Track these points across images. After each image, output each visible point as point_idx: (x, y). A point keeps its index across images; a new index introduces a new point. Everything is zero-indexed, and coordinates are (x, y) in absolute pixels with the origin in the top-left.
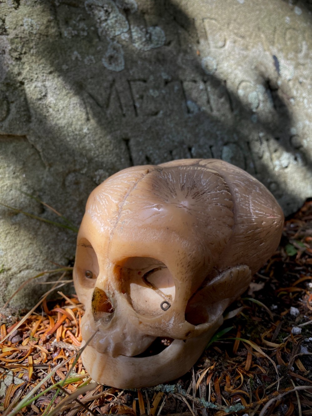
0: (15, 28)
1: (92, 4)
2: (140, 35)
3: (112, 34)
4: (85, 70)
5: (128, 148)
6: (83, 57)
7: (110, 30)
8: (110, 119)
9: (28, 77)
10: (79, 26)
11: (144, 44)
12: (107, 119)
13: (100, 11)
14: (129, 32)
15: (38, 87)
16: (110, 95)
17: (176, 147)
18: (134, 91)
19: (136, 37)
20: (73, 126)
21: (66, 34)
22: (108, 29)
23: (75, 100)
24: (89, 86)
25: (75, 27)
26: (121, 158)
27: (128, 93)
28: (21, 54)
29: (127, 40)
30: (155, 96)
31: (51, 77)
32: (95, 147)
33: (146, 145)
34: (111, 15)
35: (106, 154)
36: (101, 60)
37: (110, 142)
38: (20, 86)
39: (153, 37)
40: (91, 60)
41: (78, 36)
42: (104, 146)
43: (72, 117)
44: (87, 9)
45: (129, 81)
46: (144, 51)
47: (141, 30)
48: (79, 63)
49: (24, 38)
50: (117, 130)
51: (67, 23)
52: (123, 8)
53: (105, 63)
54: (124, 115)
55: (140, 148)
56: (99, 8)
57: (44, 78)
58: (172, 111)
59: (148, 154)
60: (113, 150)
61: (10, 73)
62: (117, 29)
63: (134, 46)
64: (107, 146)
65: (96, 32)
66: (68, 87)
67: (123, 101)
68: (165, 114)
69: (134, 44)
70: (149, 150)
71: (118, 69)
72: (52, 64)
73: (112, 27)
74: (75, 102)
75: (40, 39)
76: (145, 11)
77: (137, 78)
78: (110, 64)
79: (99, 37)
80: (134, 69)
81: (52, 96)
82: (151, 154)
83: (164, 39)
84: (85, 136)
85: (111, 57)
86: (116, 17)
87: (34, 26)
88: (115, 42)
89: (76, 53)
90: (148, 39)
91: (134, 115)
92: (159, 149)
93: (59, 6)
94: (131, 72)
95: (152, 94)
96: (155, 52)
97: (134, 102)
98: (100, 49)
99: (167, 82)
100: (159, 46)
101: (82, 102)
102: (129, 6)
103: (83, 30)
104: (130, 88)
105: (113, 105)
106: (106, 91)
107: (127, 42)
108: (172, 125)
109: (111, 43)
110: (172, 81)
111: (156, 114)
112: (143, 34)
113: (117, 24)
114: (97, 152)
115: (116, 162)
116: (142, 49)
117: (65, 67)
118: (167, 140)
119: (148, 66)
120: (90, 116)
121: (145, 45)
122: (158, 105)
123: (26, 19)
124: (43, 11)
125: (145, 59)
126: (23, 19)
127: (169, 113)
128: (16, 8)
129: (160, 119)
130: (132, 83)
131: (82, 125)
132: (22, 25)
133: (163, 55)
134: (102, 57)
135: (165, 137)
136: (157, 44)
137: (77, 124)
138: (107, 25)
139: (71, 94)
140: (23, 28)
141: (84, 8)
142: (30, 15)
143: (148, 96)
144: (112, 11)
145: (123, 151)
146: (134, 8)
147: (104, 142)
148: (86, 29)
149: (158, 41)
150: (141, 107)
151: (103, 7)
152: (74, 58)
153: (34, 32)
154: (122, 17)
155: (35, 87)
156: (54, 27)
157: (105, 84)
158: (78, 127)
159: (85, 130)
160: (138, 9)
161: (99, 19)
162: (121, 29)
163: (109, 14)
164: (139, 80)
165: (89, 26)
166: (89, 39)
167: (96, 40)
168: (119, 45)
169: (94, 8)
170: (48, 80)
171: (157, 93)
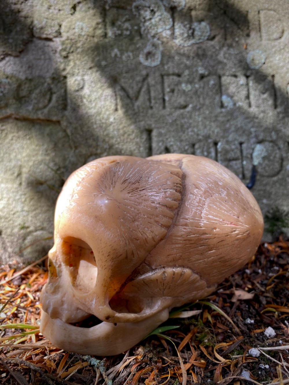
0: (68, 32)
1: (140, 5)
2: (182, 31)
3: (153, 32)
4: (121, 66)
5: (150, 138)
6: (122, 54)
7: (153, 28)
8: (137, 111)
9: (71, 72)
10: (123, 27)
11: (185, 40)
12: (134, 110)
13: (146, 11)
14: (173, 28)
15: (78, 81)
16: (141, 89)
17: (200, 141)
18: (166, 85)
19: (179, 33)
20: (101, 116)
21: (110, 34)
22: (151, 27)
23: (108, 92)
24: (122, 80)
25: (119, 27)
26: (140, 147)
27: (159, 87)
28: (69, 53)
29: (168, 37)
30: (187, 90)
31: (89, 72)
32: (118, 135)
33: (167, 137)
34: (157, 14)
35: (127, 142)
36: (138, 56)
37: (133, 132)
38: (63, 80)
39: (196, 33)
40: (129, 56)
41: (120, 35)
42: (126, 135)
43: (102, 107)
44: (134, 10)
45: (162, 76)
46: (184, 47)
47: (185, 26)
48: (118, 59)
49: (74, 39)
50: (142, 121)
51: (113, 24)
52: (170, 6)
53: (142, 58)
54: (151, 108)
55: (161, 139)
56: (146, 8)
57: (84, 73)
58: (203, 105)
59: (168, 145)
60: (134, 139)
61: (57, 70)
62: (160, 27)
63: (174, 42)
64: (129, 135)
65: (139, 31)
66: (104, 80)
67: (153, 94)
68: (194, 108)
69: (175, 41)
70: (170, 142)
71: (154, 64)
72: (93, 61)
73: (155, 25)
74: (107, 94)
75: (86, 39)
76: (192, 8)
77: (171, 72)
78: (147, 59)
79: (141, 35)
80: (170, 64)
81: (88, 88)
82: (172, 146)
83: (208, 34)
84: (110, 125)
85: (149, 53)
86: (161, 15)
87: (84, 29)
88: (155, 40)
89: (116, 50)
90: (190, 35)
91: (161, 108)
92: (181, 141)
93: (109, 9)
94: (166, 67)
95: (184, 88)
96: (195, 48)
97: (164, 95)
98: (140, 46)
99: (202, 77)
100: (201, 41)
101: (114, 94)
102: (176, 4)
103: (127, 29)
104: (163, 83)
105: (142, 98)
106: (137, 85)
107: (168, 38)
108: (200, 119)
109: (151, 40)
110: (209, 75)
111: (185, 107)
112: (186, 30)
113: (161, 23)
114: (119, 140)
115: (135, 150)
116: (182, 45)
117: (103, 63)
118: (191, 133)
119: (185, 61)
120: (119, 107)
121: (185, 41)
122: (188, 99)
123: (78, 23)
124: (94, 15)
125: (183, 55)
126: (75, 23)
127: (198, 107)
128: (72, 14)
129: (188, 112)
130: (165, 77)
131: (109, 114)
132: (74, 29)
133: (204, 50)
134: (139, 54)
135: (190, 130)
136: (199, 39)
137: (105, 113)
138: (151, 23)
139: (105, 87)
140: (74, 31)
141: (131, 10)
142: (82, 19)
143: (179, 90)
144: (157, 10)
145: (143, 140)
146: (181, 5)
147: (127, 131)
148: (130, 28)
149: (201, 36)
150: (170, 100)
151: (149, 7)
152: (113, 55)
153: (83, 34)
154: (167, 15)
155: (76, 80)
156: (100, 28)
157: (138, 78)
158: (105, 116)
159: (112, 120)
160: (185, 6)
161: (144, 18)
162: (164, 27)
163: (155, 13)
164: (173, 74)
165: (132, 26)
166: (131, 38)
167: (137, 38)
168: (160, 42)
169: (141, 9)
170: (88, 74)
171: (189, 87)
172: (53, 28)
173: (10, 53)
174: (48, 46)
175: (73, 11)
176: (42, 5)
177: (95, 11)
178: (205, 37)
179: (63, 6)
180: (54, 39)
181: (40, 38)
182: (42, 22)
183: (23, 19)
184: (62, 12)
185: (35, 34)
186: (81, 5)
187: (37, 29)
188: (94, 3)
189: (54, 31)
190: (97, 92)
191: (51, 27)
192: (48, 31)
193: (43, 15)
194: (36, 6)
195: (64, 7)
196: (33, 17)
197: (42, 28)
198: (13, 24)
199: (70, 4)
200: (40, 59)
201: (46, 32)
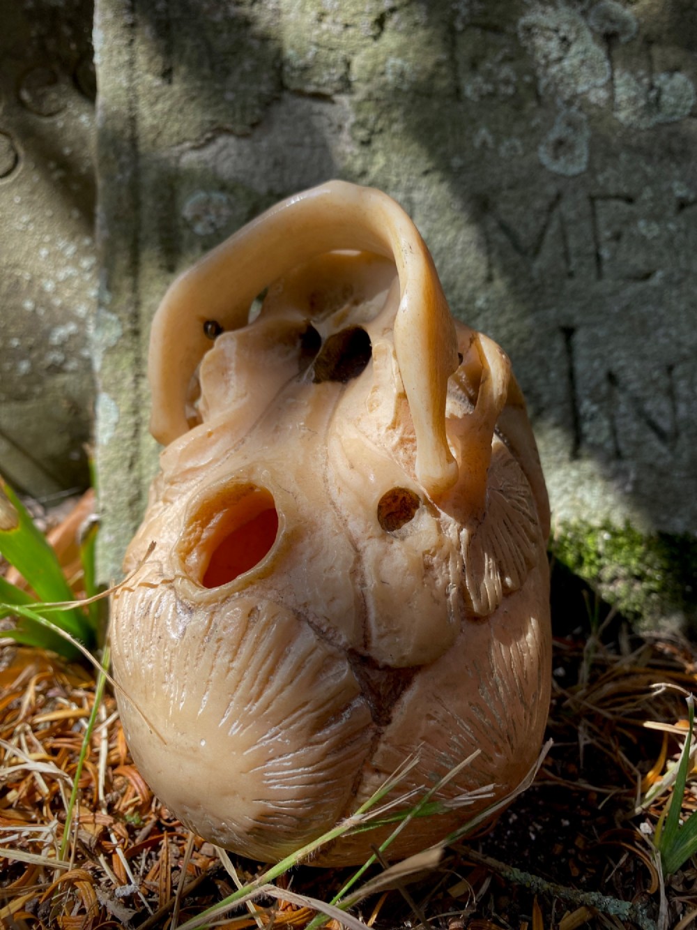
0: (369, 81)
1: (534, 25)
2: (633, 93)
3: (567, 94)
4: (497, 171)
5: (569, 350)
6: (498, 142)
7: (566, 80)
8: (537, 281)
9: (380, 181)
10: (497, 74)
11: (640, 113)
12: (531, 280)
13: (549, 39)
14: (610, 85)
16: (545, 227)
17: (685, 359)
18: (602, 221)
19: (625, 97)
20: (456, 292)
21: (468, 91)
22: (562, 80)
23: (470, 234)
24: (502, 206)
25: (489, 76)
26: (549, 371)
27: (586, 225)
28: (373, 133)
29: (602, 104)
30: (649, 236)
31: (424, 182)
33: (610, 347)
34: (574, 49)
36: (535, 149)
37: (531, 333)
39: (664, 98)
40: (514, 148)
41: (492, 95)
42: (515, 341)
43: (457, 271)
44: (521, 35)
45: (592, 199)
46: (638, 130)
47: (639, 80)
48: (488, 154)
49: (383, 100)
50: (550, 307)
51: (473, 67)
52: (603, 31)
53: (544, 155)
54: (571, 275)
55: (596, 351)
56: (548, 34)
57: (411, 184)
58: (687, 273)
59: (615, 366)
60: (534, 350)
61: (346, 173)
62: (582, 79)
63: (616, 118)
64: (522, 341)
65: (533, 86)
66: (457, 205)
67: (573, 243)
68: (668, 280)
69: (616, 115)
70: (618, 359)
71: (574, 169)
72: (431, 156)
73: (572, 75)
74: (468, 239)
75: (413, 102)
76: (654, 37)
77: (612, 191)
78: (556, 157)
79: (538, 98)
80: (610, 172)
82: (622, 368)
83: (691, 103)
84: (478, 315)
85: (560, 143)
86: (584, 52)
87: (407, 76)
88: (574, 110)
89: (483, 132)
90: (652, 102)
91: (593, 277)
92: (643, 358)
93: (463, 31)
94: (600, 178)
95: (644, 231)
96: (664, 133)
97: (598, 246)
98: (538, 125)
99: (683, 205)
100: (676, 118)
101: (483, 240)
102: (617, 27)
103: (507, 82)
104: (593, 215)
105: (549, 251)
106: (537, 219)
107: (600, 108)
108: (682, 307)
109: (564, 112)
110: (695, 201)
111: (647, 276)
112: (641, 90)
113: (584, 69)
115: (536, 378)
116: (635, 126)
117: (456, 162)
118: (663, 341)
119: (643, 165)
120: (496, 271)
121: (641, 117)
122: (654, 258)
123: (392, 61)
124: (429, 43)
125: (638, 150)
126: (386, 61)
127: (677, 277)
128: (375, 38)
129: (655, 289)
130: (599, 203)
131: (475, 290)
132: (383, 74)
133: (684, 141)
134: (538, 143)
135: (661, 331)
136: (672, 114)
137: (464, 287)
138: (562, 70)
139: (462, 222)
140: (383, 79)
141: (516, 35)
142: (401, 52)
143: (632, 235)
144: (576, 39)
145: (556, 354)
146: (630, 31)
147: (516, 331)
148: (514, 79)
149: (677, 106)
150: (613, 258)
151: (556, 31)
152: (477, 143)
153: (405, 87)
154: (597, 51)
156: (445, 76)
157: (539, 203)
158: (466, 294)
159: (480, 303)
160: (638, 32)
161: (545, 57)
162: (592, 80)
163: (569, 45)
164: (617, 197)
165: (520, 73)
166: (516, 103)
167: (532, 104)
168: (583, 116)
169: (537, 34)
170: (420, 189)
171: (655, 229)
172: (333, 71)
173: (228, 126)
174: (320, 113)
175: (377, 29)
176: (302, 10)
177: (429, 32)
178: (685, 108)
179: (354, 15)
180: (337, 98)
181: (300, 94)
182: (305, 53)
183: (256, 44)
184: (351, 31)
185: (287, 81)
186: (396, 17)
187: (293, 69)
188: (429, 13)
189: (336, 77)
190: (446, 234)
191: (328, 66)
192: (322, 77)
193: (306, 35)
194: (288, 12)
195: (356, 20)
196: (281, 40)
197: (305, 69)
198: (234, 54)
199: (370, 13)
200: (301, 145)
201: (316, 79)
